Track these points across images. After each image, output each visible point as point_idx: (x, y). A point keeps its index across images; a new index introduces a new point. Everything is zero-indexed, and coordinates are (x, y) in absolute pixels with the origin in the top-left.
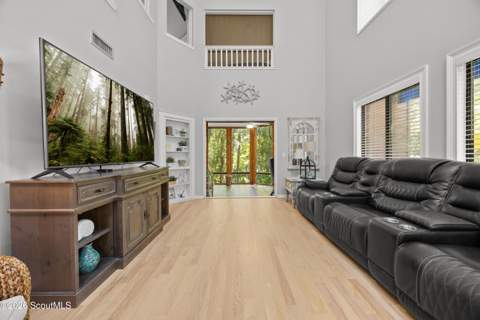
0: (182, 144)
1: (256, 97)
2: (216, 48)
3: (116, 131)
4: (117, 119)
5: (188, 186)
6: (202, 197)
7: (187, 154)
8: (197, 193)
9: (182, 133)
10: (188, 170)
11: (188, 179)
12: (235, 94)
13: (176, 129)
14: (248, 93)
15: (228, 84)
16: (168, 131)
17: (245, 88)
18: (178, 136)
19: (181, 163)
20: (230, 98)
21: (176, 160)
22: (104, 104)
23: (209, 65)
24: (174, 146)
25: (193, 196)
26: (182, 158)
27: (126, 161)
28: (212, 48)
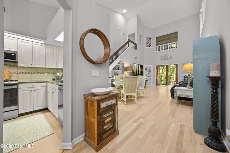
0: (149, 72)
1: (171, 58)
2: (159, 46)
3: (138, 71)
4: (138, 69)
5: (151, 82)
6: (154, 85)
7: (151, 74)
8: (153, 85)
9: (149, 69)
10: (151, 78)
11: (151, 81)
12: (164, 58)
13: (148, 68)
14: (168, 57)
15: (162, 55)
16: (146, 69)
17: (168, 56)
18: (148, 70)
19: (149, 76)
20: (162, 59)
21: (148, 76)
22: (136, 67)
23: (157, 51)
24: (147, 72)
25: (152, 85)
26: (149, 75)
27: (137, 75)
28: (157, 46)
